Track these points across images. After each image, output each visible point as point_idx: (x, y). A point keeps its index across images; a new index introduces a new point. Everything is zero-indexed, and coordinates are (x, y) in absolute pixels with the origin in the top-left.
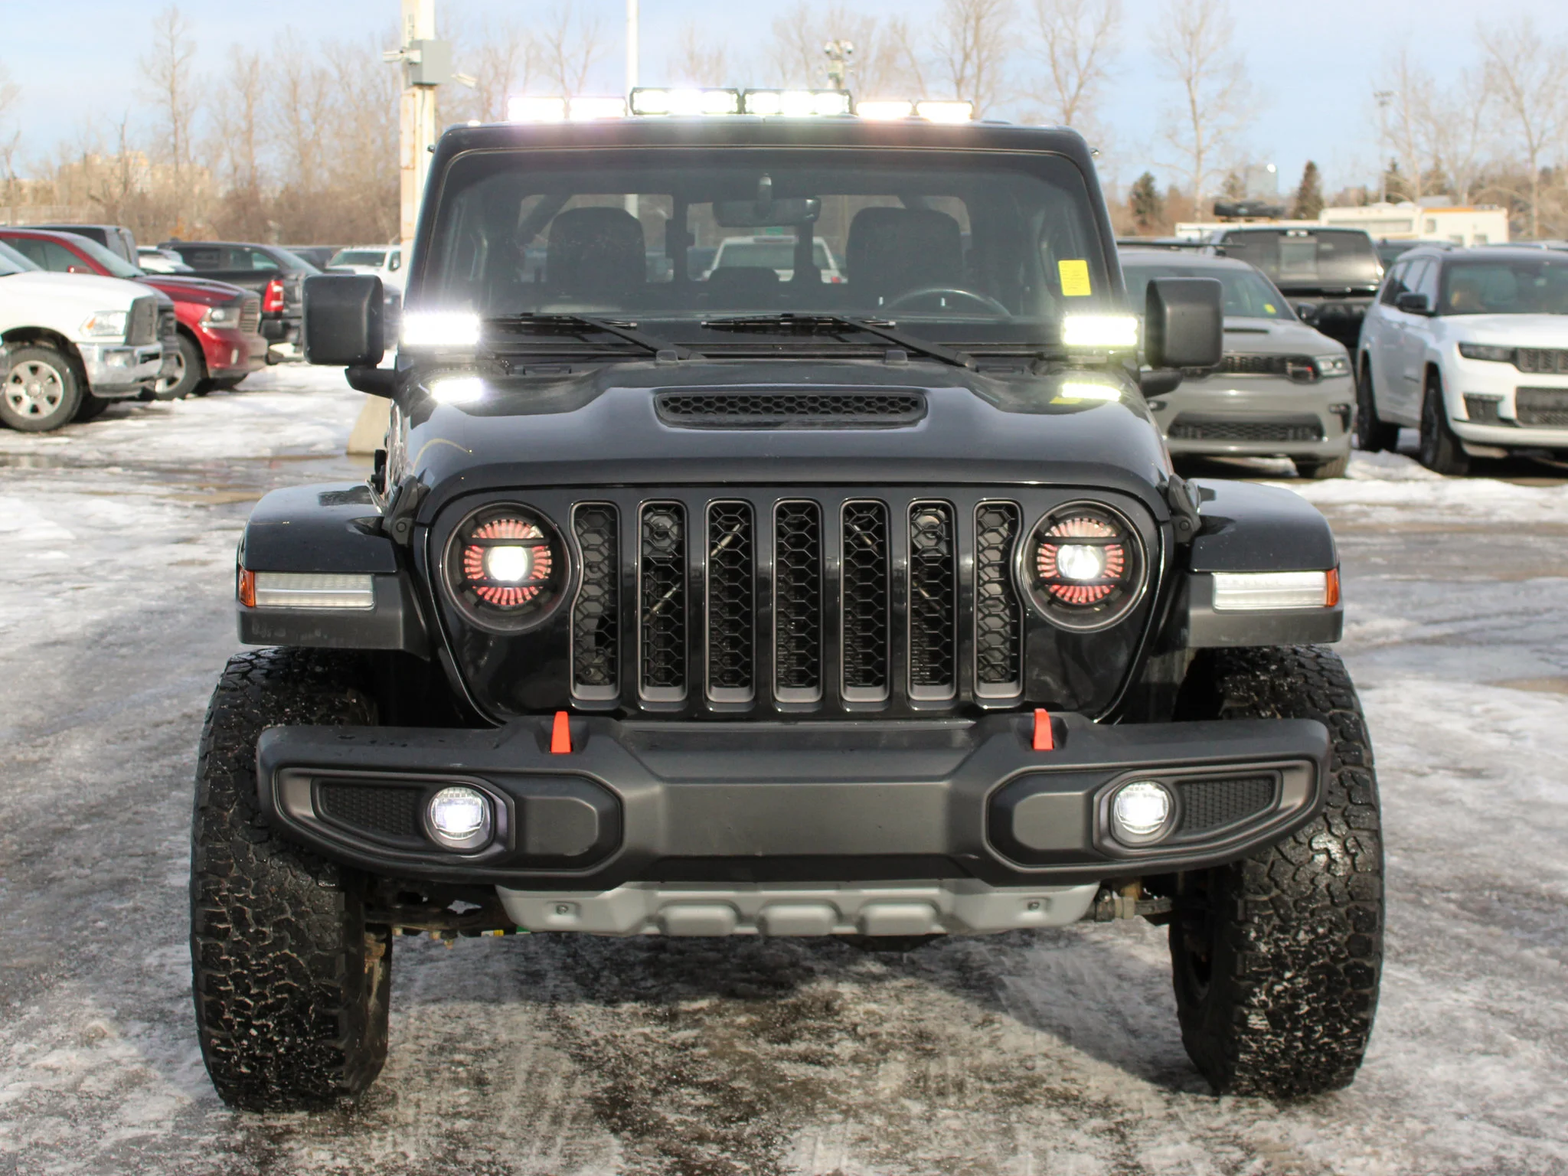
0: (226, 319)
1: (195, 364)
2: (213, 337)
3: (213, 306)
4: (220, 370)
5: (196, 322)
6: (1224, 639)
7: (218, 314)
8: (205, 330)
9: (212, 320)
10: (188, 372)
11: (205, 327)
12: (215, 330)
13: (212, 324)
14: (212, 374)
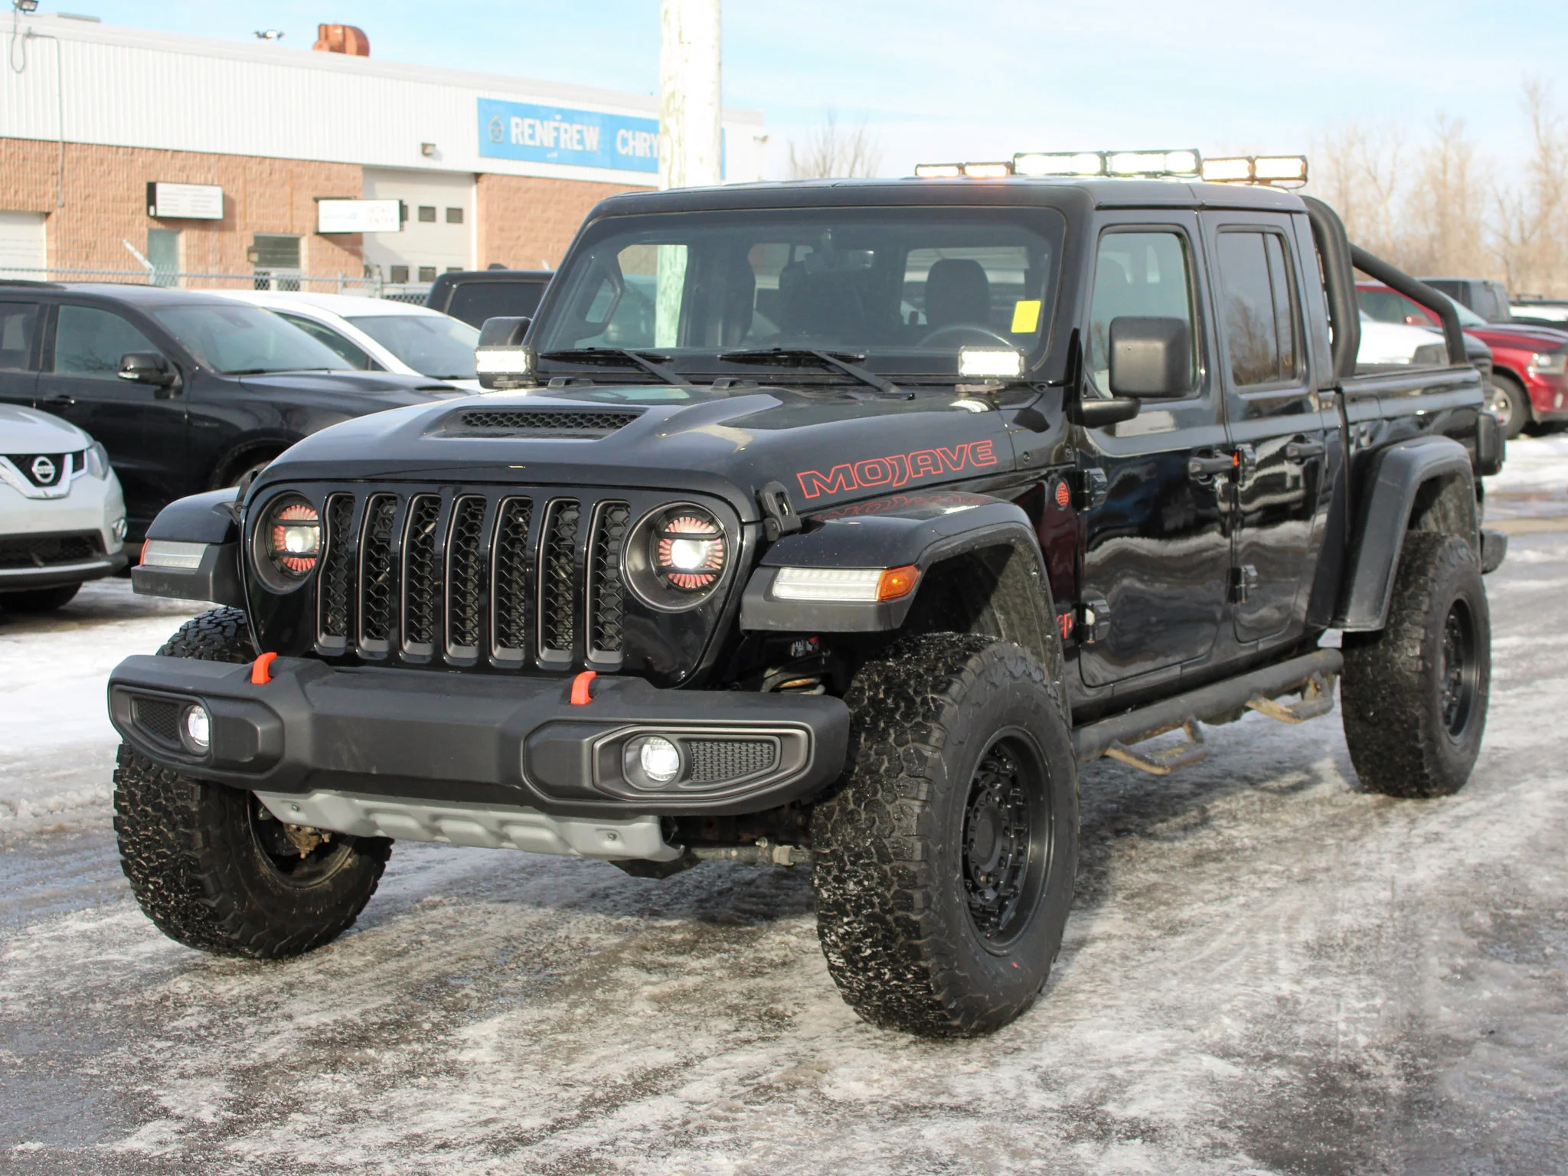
0: (1552, 365)
1: (1520, 405)
2: (1542, 383)
3: (1540, 352)
4: (1544, 414)
5: (1522, 367)
6: (771, 623)
7: (1544, 360)
8: (1532, 375)
9: (1538, 366)
10: (1513, 415)
11: (1532, 372)
12: (1541, 376)
13: (1539, 371)
14: (1537, 416)
